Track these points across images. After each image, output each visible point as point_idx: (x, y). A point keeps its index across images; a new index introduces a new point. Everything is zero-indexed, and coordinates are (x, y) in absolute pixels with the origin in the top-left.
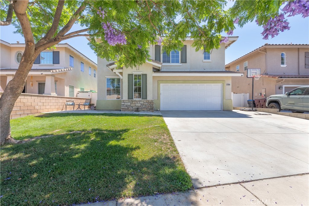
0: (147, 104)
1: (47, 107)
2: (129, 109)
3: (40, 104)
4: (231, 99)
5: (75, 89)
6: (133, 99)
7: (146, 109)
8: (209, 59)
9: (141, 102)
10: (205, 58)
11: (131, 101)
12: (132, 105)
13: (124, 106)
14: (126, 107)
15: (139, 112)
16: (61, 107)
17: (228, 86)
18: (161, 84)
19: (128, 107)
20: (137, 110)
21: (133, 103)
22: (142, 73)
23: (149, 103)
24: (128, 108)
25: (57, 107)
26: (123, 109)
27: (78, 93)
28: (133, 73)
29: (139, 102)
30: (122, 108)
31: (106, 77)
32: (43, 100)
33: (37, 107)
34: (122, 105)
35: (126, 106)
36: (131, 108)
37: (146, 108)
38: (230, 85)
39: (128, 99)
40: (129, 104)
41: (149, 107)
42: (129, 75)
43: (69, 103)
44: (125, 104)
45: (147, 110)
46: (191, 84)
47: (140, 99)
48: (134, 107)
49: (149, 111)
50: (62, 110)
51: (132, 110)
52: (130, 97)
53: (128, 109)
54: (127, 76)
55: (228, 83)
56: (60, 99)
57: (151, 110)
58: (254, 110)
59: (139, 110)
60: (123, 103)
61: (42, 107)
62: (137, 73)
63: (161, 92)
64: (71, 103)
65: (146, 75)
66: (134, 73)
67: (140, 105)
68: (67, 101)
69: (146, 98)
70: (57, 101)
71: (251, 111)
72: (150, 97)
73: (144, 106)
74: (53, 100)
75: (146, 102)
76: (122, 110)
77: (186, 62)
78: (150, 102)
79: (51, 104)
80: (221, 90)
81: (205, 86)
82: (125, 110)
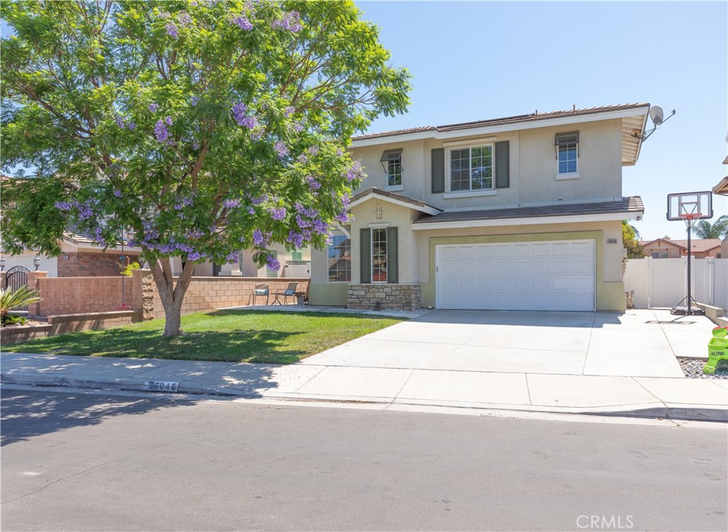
0: (398, 292)
1: (224, 299)
2: (363, 304)
3: (212, 293)
4: (621, 282)
5: (279, 256)
6: (370, 283)
7: (397, 305)
8: (576, 171)
9: (386, 290)
10: (562, 169)
11: (367, 286)
12: (369, 295)
13: (353, 297)
14: (357, 301)
15: (379, 310)
16: (247, 298)
17: (611, 246)
18: (438, 247)
19: (360, 299)
20: (378, 306)
21: (371, 290)
22: (388, 225)
23: (403, 291)
24: (360, 302)
25: (239, 298)
26: (351, 303)
27: (287, 266)
28: (370, 226)
29: (381, 290)
30: (348, 301)
32: (217, 285)
33: (208, 299)
34: (350, 296)
35: (357, 298)
36: (365, 303)
37: (396, 303)
38: (615, 241)
39: (361, 283)
40: (363, 293)
41: (402, 299)
42: (362, 231)
43: (259, 290)
44: (356, 293)
45: (398, 307)
46: (512, 244)
47: (385, 283)
48: (371, 301)
49: (403, 308)
50: (248, 304)
51: (369, 307)
52: (365, 278)
53: (360, 305)
54: (358, 233)
55: (612, 237)
56: (244, 282)
57: (406, 308)
59: (382, 306)
60: (351, 292)
61: (216, 299)
62: (380, 225)
63: (438, 263)
64: (263, 291)
65: (396, 229)
66: (373, 227)
67: (383, 295)
68: (257, 287)
69: (397, 282)
70: (238, 287)
72: (407, 276)
73: (391, 299)
74: (232, 286)
75: (397, 290)
76: (348, 306)
77: (507, 186)
78: (405, 290)
79: (229, 293)
80: (594, 257)
81: (549, 246)
82: (354, 305)
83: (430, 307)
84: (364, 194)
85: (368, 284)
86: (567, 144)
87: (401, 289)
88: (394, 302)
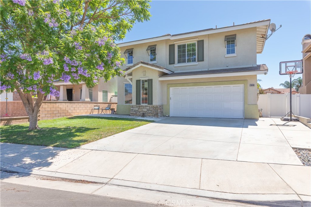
0: (152, 109)
1: (78, 111)
3: (72, 109)
4: (256, 104)
5: (108, 93)
6: (140, 104)
8: (234, 53)
9: (147, 108)
10: (228, 52)
11: (139, 106)
12: (140, 110)
13: (133, 111)
14: (135, 112)
15: (144, 117)
16: (90, 111)
17: (252, 87)
18: (171, 89)
19: (136, 112)
20: (143, 115)
21: (141, 108)
22: (148, 78)
23: (154, 108)
24: (136, 113)
25: (85, 111)
26: (132, 113)
27: (112, 97)
28: (140, 79)
29: (145, 108)
31: (124, 82)
32: (74, 105)
33: (70, 111)
34: (131, 110)
36: (138, 113)
37: (152, 114)
38: (254, 85)
39: (136, 104)
40: (137, 109)
41: (154, 112)
42: (137, 81)
43: (95, 108)
44: (134, 109)
45: (152, 116)
46: (205, 87)
47: (147, 104)
48: (141, 113)
49: (154, 116)
50: (90, 113)
51: (140, 116)
52: (138, 102)
53: (136, 114)
54: (135, 82)
55: (252, 83)
56: (89, 104)
57: (156, 116)
59: (145, 115)
60: (132, 109)
61: (73, 111)
62: (144, 78)
63: (171, 96)
64: (97, 108)
65: (152, 80)
66: (142, 79)
67: (145, 110)
68: (94, 106)
69: (152, 104)
70: (85, 106)
72: (156, 102)
73: (149, 112)
74: (82, 105)
75: (152, 108)
77: (203, 60)
78: (155, 108)
79: (80, 109)
80: (243, 93)
81: (222, 88)
82: (133, 115)
83: (167, 116)
84: (137, 64)
86: (231, 40)
87: (154, 107)
88: (151, 113)
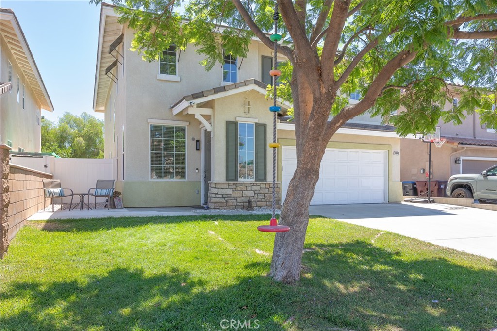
0: (267, 191)
2: (230, 203)
6: (238, 181)
7: (265, 203)
9: (254, 188)
11: (234, 184)
12: (236, 194)
13: (218, 196)
14: (223, 200)
17: (395, 156)
18: (283, 147)
19: (226, 199)
21: (238, 188)
22: (256, 121)
23: (271, 189)
24: (227, 201)
26: (215, 203)
28: (237, 119)
29: (249, 188)
31: (149, 121)
34: (214, 195)
35: (222, 197)
36: (232, 202)
37: (265, 201)
38: (398, 154)
39: (227, 180)
40: (229, 192)
41: (270, 197)
42: (228, 123)
44: (221, 191)
45: (267, 205)
47: (252, 181)
48: (239, 199)
51: (236, 207)
52: (231, 175)
53: (226, 205)
54: (224, 125)
55: (396, 150)
58: (432, 201)
59: (254, 204)
60: (216, 191)
62: (249, 120)
63: (283, 163)
64: (57, 191)
65: (264, 126)
66: (240, 120)
67: (251, 194)
68: (45, 185)
71: (428, 203)
73: (260, 197)
75: (265, 188)
76: (212, 206)
82: (219, 206)
84: (245, 83)
85: (236, 182)
87: (269, 187)
88: (263, 200)
